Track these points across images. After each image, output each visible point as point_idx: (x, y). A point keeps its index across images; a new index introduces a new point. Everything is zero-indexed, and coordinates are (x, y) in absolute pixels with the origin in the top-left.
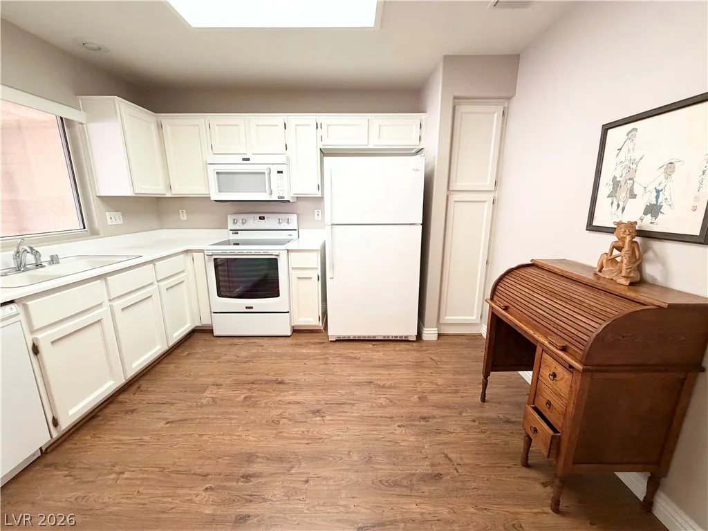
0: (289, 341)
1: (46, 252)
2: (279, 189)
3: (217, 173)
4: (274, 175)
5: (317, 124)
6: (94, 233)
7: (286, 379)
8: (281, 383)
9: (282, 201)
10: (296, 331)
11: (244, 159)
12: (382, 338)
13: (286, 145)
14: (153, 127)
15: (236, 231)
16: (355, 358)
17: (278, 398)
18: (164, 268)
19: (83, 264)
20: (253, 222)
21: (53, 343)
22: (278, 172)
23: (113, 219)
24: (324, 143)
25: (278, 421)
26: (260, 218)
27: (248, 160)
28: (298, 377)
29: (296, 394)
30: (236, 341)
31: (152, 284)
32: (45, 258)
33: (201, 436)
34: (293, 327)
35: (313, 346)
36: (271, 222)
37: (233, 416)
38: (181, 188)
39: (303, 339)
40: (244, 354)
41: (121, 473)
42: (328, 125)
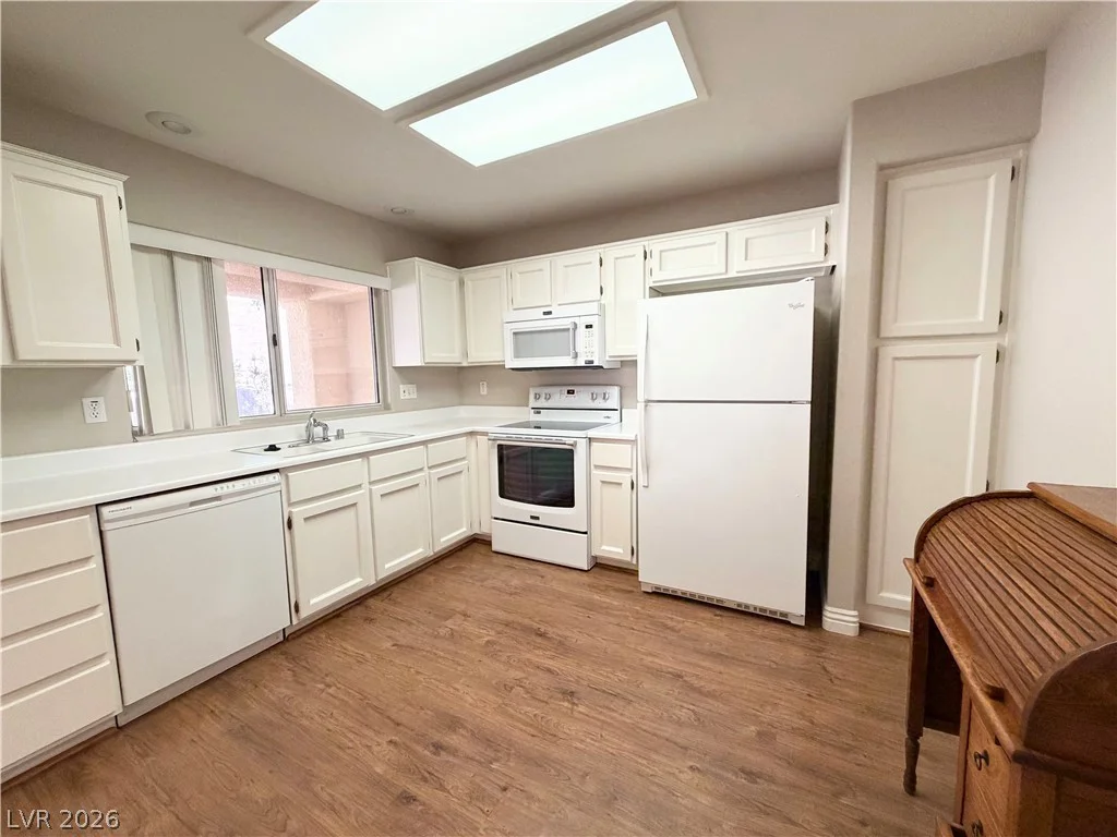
0: (585, 578)
1: (334, 425)
2: (589, 350)
3: (514, 333)
4: (581, 329)
5: (645, 253)
6: (387, 408)
7: (551, 631)
8: (542, 635)
9: (590, 367)
10: (599, 566)
11: (545, 313)
12: (735, 607)
13: (601, 288)
14: (455, 284)
15: (537, 410)
16: (672, 629)
17: (528, 656)
18: (439, 452)
19: (366, 439)
20: (560, 398)
21: (306, 519)
22: (587, 327)
23: (407, 392)
24: (655, 278)
25: (512, 688)
26: (569, 392)
27: (550, 313)
28: (568, 633)
29: (552, 658)
30: (516, 562)
31: (421, 470)
32: (332, 433)
33: (418, 673)
34: (595, 558)
35: (613, 593)
36: (582, 398)
37: (462, 662)
38: (481, 355)
39: (606, 579)
40: (515, 582)
41: (329, 686)
42: (661, 251)
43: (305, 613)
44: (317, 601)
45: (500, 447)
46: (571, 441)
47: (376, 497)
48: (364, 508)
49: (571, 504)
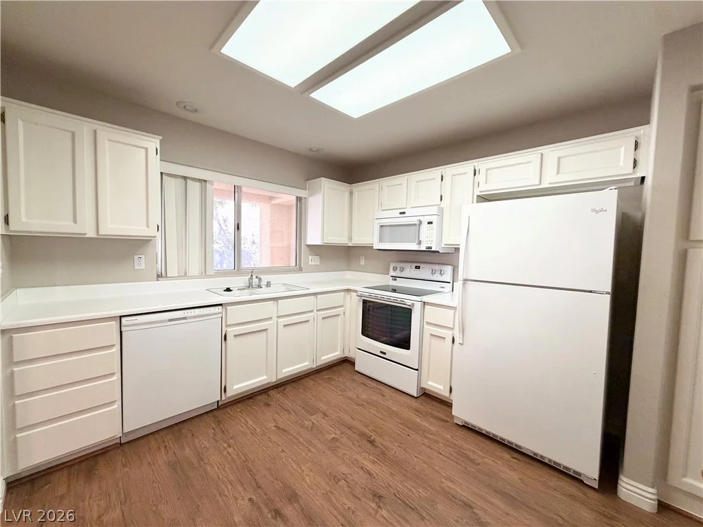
0: (414, 403)
1: (265, 278)
2: (429, 239)
3: (381, 226)
4: (425, 226)
5: (475, 170)
6: (300, 270)
7: (378, 440)
8: (372, 442)
9: (429, 251)
10: (426, 395)
11: (401, 213)
12: (532, 455)
13: (441, 197)
14: (347, 194)
15: (395, 278)
16: (472, 461)
17: (358, 457)
18: (323, 301)
19: (283, 288)
20: (410, 271)
21: (235, 336)
22: (429, 223)
23: (313, 261)
24: (481, 188)
25: (339, 480)
26: (416, 267)
27: (404, 213)
28: (390, 445)
29: (374, 462)
30: (368, 381)
31: (312, 311)
32: (264, 283)
33: (283, 451)
34: (423, 389)
35: (432, 420)
36: (425, 272)
37: (313, 450)
38: (358, 240)
39: (428, 407)
40: (364, 396)
41: (230, 446)
42: (487, 170)
43: (230, 393)
44: (238, 387)
45: (365, 302)
46: (409, 303)
47: (281, 326)
48: (272, 332)
49: (408, 348)
